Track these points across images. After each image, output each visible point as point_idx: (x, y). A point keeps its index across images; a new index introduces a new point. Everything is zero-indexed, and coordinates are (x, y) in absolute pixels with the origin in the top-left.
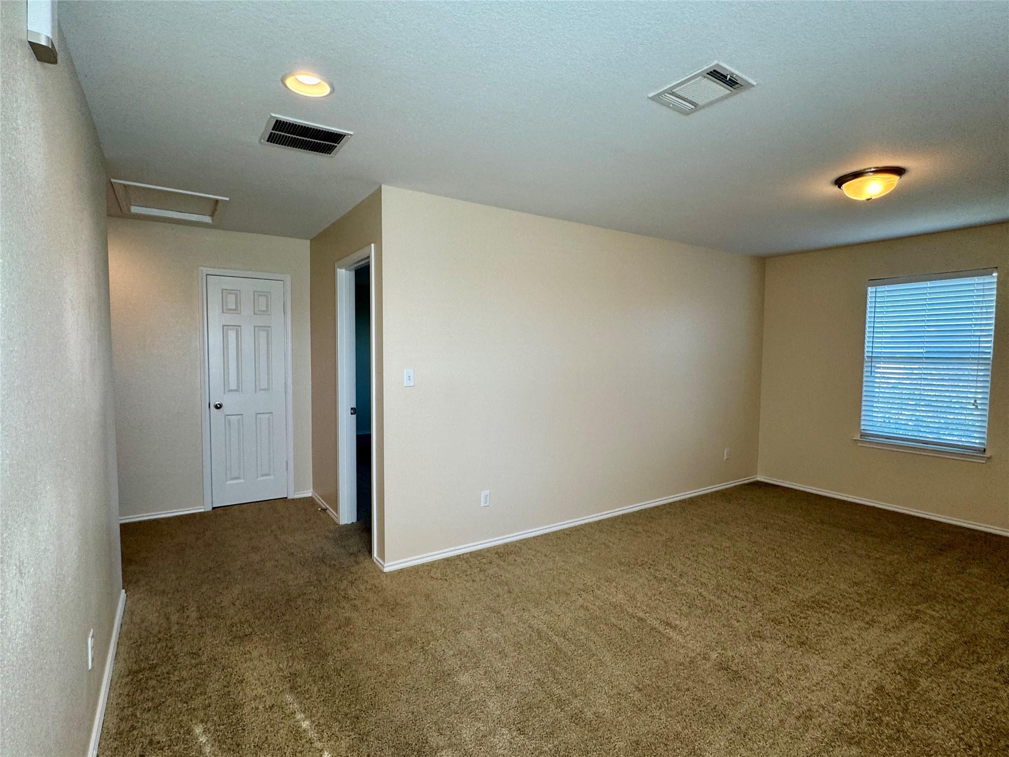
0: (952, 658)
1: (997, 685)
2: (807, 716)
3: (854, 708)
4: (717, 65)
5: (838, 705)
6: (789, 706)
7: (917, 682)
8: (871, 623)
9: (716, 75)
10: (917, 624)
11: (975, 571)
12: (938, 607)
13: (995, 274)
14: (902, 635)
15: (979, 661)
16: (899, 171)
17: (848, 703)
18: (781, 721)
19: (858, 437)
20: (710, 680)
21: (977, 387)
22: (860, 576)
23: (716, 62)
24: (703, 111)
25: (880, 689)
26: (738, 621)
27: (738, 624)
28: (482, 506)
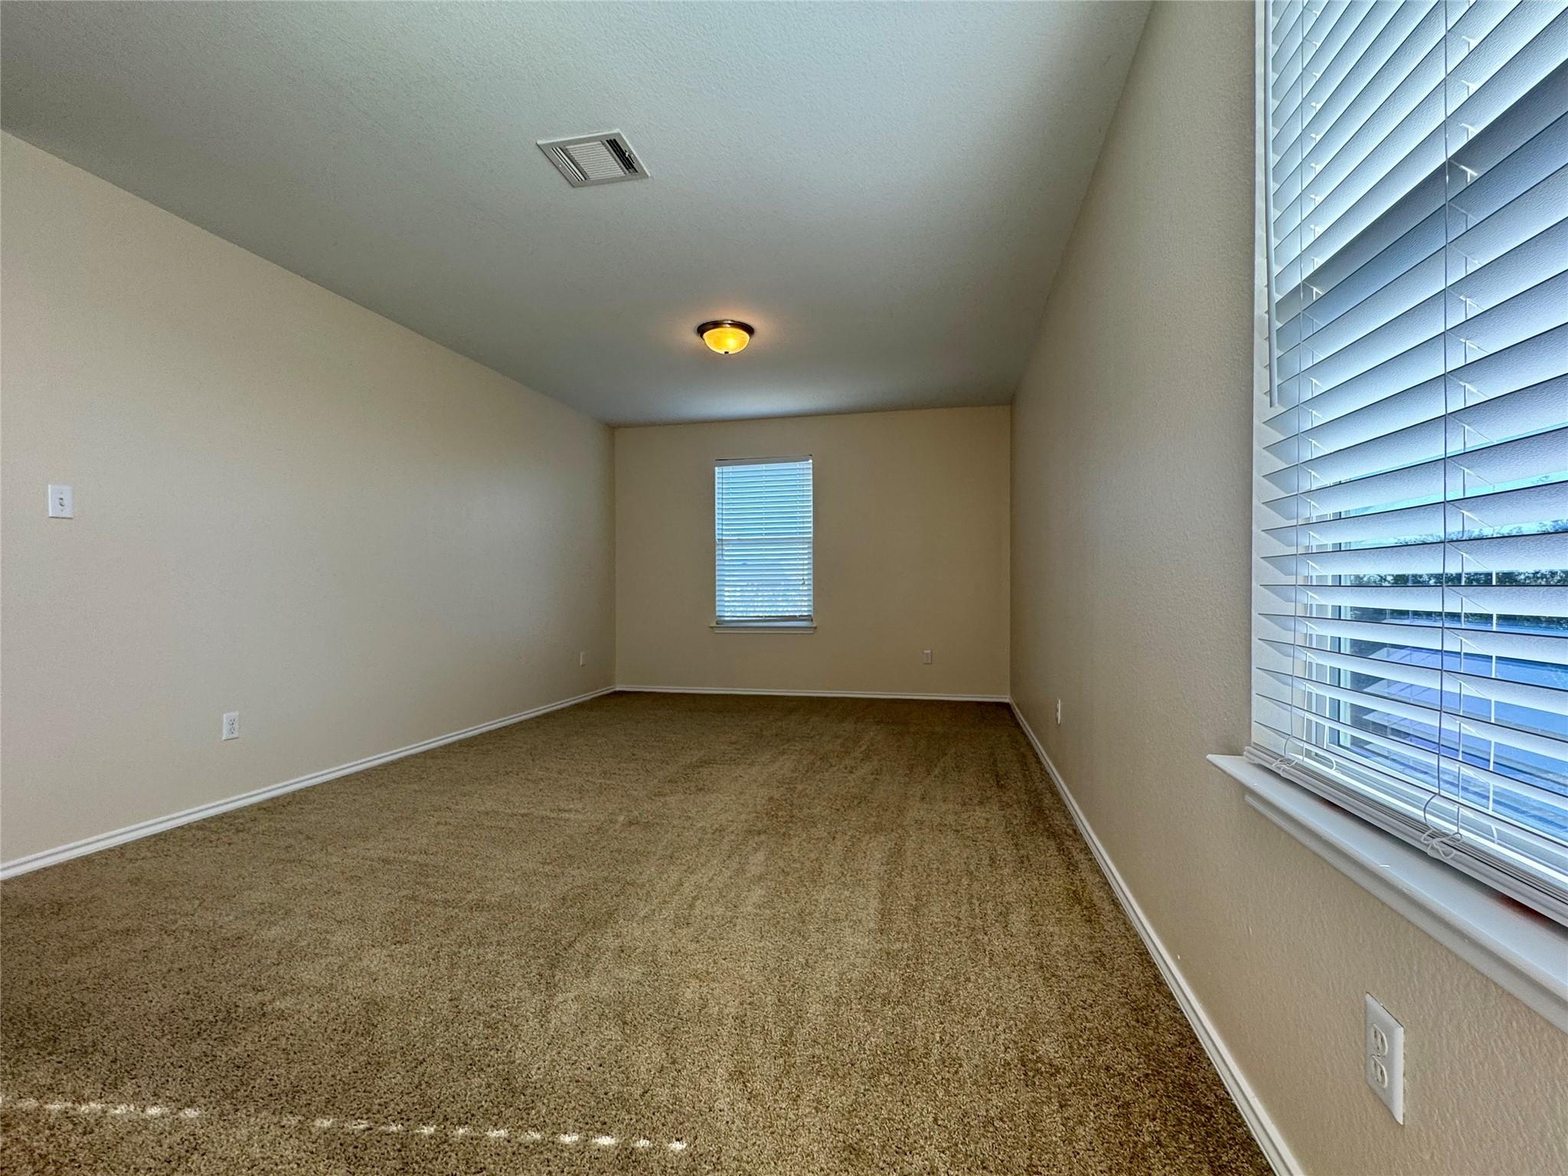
0: (815, 769)
1: (846, 775)
2: (721, 830)
3: (754, 815)
4: (619, 134)
5: (743, 817)
6: (703, 829)
7: (795, 788)
8: (752, 764)
9: (615, 146)
10: (785, 756)
11: (817, 719)
12: (797, 744)
13: (811, 461)
14: (777, 765)
15: (831, 766)
16: (749, 330)
17: (749, 813)
18: (700, 840)
19: (714, 624)
20: (623, 835)
21: (803, 564)
22: (734, 738)
23: (616, 131)
24: (593, 189)
25: (771, 799)
26: (636, 790)
27: (636, 793)
28: (224, 738)
